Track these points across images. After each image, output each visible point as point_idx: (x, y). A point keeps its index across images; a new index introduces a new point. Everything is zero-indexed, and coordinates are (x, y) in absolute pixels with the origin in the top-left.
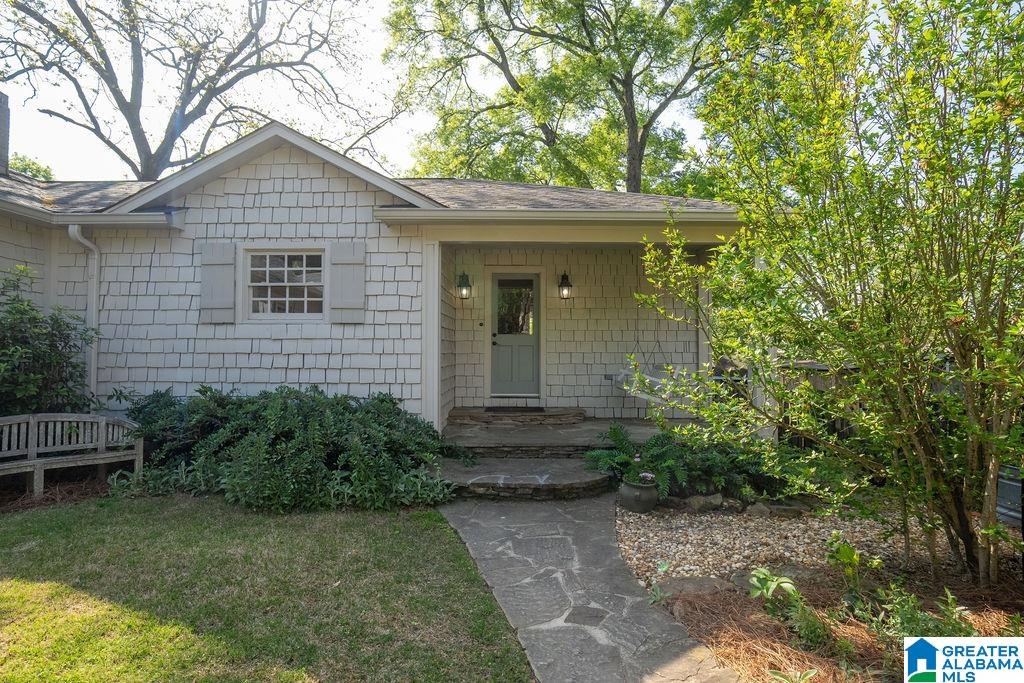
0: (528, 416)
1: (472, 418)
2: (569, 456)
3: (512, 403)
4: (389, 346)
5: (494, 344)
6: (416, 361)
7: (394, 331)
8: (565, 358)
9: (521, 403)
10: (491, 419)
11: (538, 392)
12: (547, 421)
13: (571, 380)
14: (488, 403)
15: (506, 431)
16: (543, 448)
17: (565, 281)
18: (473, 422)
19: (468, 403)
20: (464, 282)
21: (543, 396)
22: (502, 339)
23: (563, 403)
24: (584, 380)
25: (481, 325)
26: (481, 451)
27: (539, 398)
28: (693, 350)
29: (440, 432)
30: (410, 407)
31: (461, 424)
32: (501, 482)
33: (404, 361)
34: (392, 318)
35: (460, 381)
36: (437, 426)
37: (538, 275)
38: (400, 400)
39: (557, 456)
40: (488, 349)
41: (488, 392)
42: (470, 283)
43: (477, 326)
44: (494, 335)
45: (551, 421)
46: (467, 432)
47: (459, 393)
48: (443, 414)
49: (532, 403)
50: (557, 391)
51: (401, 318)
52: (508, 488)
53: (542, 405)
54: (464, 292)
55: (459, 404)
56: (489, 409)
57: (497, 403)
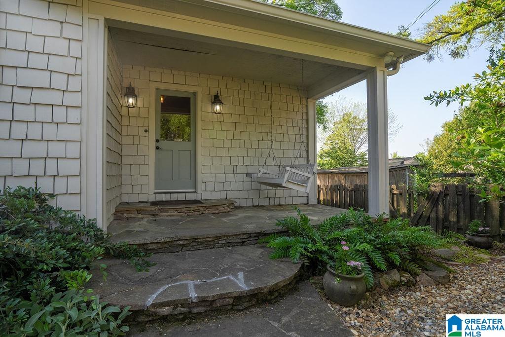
0: (192, 208)
1: (139, 212)
2: (242, 243)
3: (174, 197)
4: (35, 131)
5: (157, 148)
6: (73, 150)
7: (44, 114)
8: (216, 161)
9: (181, 197)
10: (157, 212)
11: (195, 187)
12: (207, 212)
13: (222, 178)
14: (152, 198)
15: (175, 222)
16: (218, 238)
17: (217, 100)
18: (140, 216)
19: (134, 199)
20: (130, 92)
21: (199, 191)
22: (164, 144)
23: (216, 196)
24: (231, 178)
25: (146, 131)
26: (154, 247)
27: (195, 192)
28: (305, 155)
29: (105, 229)
30: (64, 204)
31: (128, 219)
32: (193, 295)
33: (57, 149)
34: (38, 96)
35: (126, 180)
36: (102, 224)
37: (195, 94)
38: (52, 196)
39: (232, 244)
40: (152, 152)
41: (152, 188)
42: (136, 92)
43: (142, 132)
44: (157, 141)
45: (211, 211)
46: (136, 227)
47: (125, 190)
48: (108, 211)
49: (190, 197)
50: (210, 187)
51: (54, 97)
52: (202, 301)
53: (199, 198)
54: (131, 101)
55: (125, 199)
56: (154, 203)
57: (159, 198)
